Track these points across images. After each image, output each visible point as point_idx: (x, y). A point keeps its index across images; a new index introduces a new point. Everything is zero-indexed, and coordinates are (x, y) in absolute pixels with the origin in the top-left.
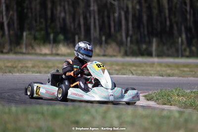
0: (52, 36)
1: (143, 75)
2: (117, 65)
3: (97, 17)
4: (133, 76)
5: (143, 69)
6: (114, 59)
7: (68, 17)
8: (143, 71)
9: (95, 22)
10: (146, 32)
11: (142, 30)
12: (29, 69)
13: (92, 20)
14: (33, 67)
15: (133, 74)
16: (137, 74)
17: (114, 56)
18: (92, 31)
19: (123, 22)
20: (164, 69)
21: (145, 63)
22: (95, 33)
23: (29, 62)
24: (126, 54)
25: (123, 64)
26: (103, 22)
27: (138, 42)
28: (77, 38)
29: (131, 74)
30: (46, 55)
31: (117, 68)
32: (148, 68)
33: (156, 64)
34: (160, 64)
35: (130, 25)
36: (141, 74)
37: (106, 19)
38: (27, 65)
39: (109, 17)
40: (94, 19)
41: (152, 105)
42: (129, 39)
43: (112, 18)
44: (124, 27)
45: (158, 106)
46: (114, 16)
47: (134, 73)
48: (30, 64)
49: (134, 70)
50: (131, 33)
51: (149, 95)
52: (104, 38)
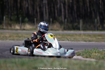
0: (20, 19)
1: (74, 41)
2: (59, 35)
3: (47, 7)
4: (69, 42)
5: (74, 37)
6: (57, 32)
7: (30, 7)
8: (74, 39)
9: (46, 10)
10: (76, 16)
11: (74, 14)
12: (7, 38)
13: (44, 9)
14: (10, 37)
15: (69, 41)
16: (71, 40)
17: (58, 30)
18: (44, 15)
19: (63, 10)
20: (87, 37)
21: (76, 34)
22: (46, 16)
23: (7, 34)
24: (65, 29)
25: (63, 35)
26: (51, 10)
27: (72, 22)
28: (35, 19)
29: (68, 41)
30: (17, 30)
31: (59, 37)
32: (78, 37)
33: (82, 34)
34: (85, 35)
35: (67, 11)
36: (73, 41)
37: (52, 8)
38: (6, 36)
39: (54, 7)
40: (46, 8)
41: (80, 59)
42: (66, 20)
43: (56, 8)
44: (63, 13)
45: (83, 59)
46: (57, 7)
47: (69, 39)
48: (8, 35)
49: (69, 38)
50: (67, 16)
51: (78, 52)
52: (51, 20)
